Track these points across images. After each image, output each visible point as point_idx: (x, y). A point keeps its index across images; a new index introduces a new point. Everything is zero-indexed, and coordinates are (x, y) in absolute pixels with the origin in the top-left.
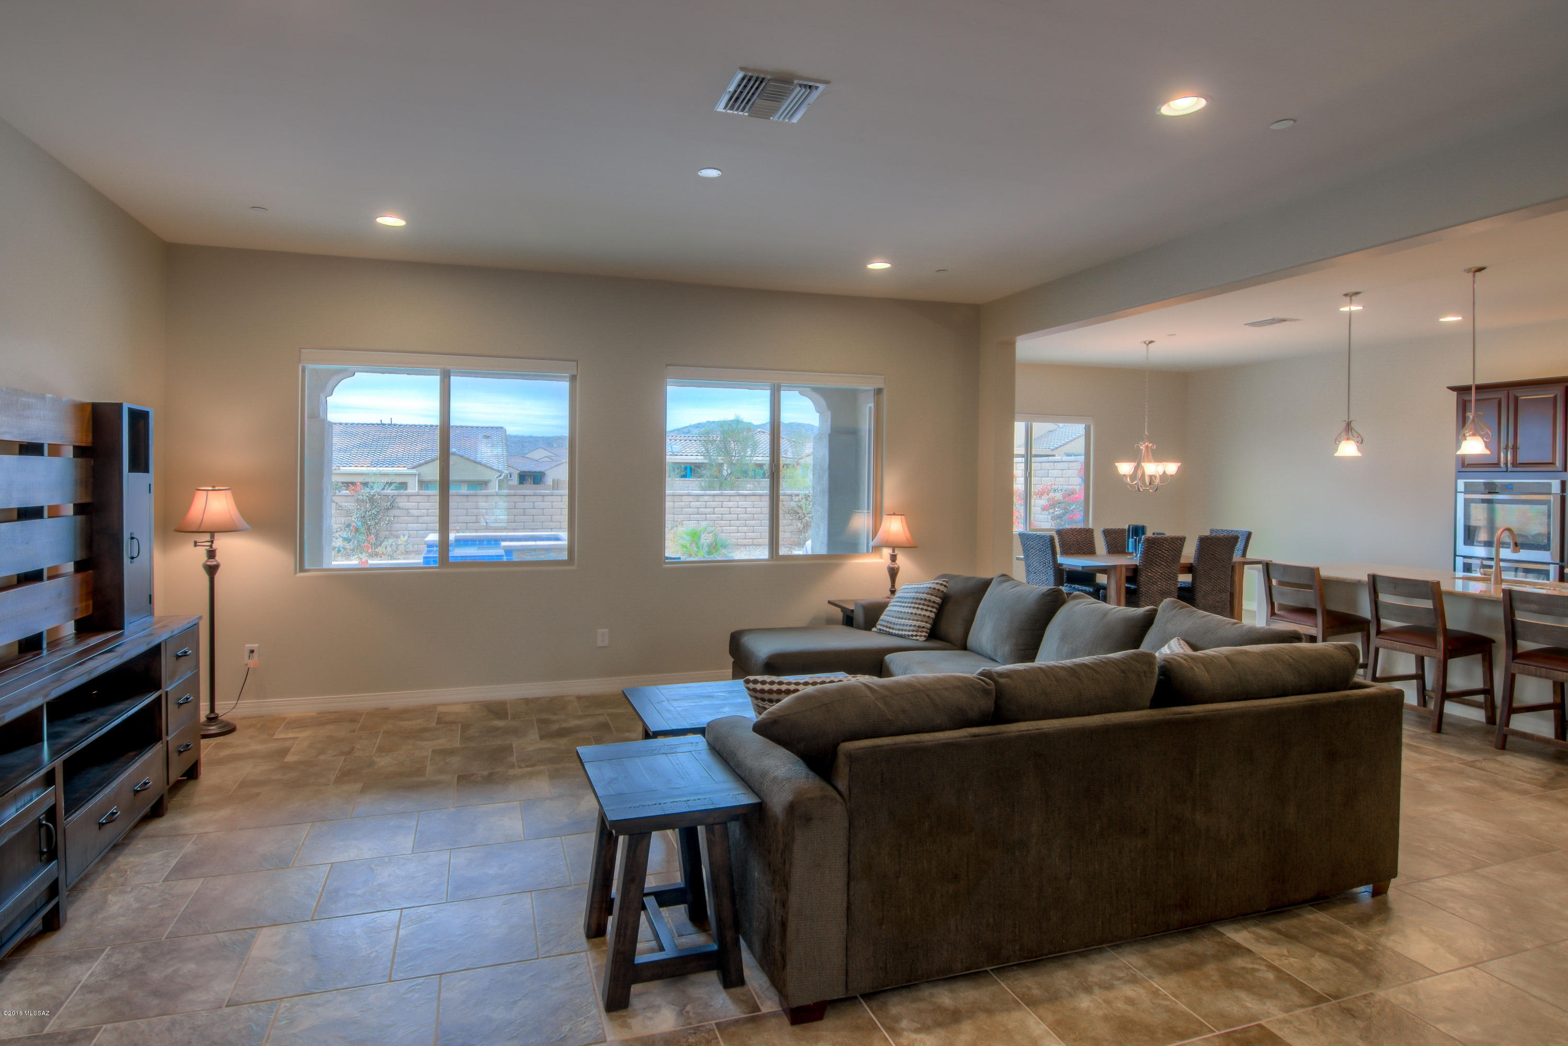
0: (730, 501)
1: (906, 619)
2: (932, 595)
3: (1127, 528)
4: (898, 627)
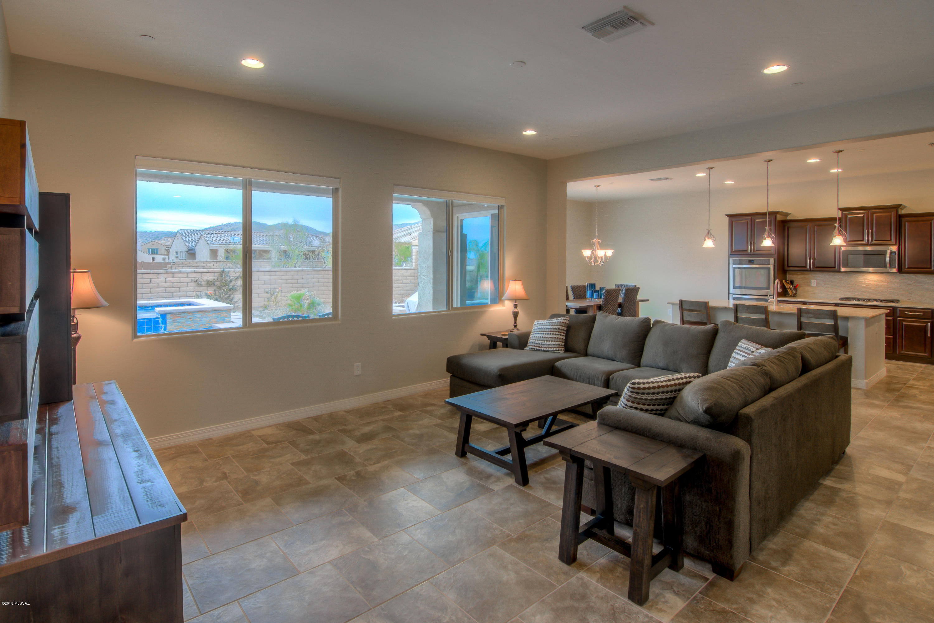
0: (308, 275)
1: (549, 341)
2: (562, 326)
3: (587, 285)
4: (545, 346)
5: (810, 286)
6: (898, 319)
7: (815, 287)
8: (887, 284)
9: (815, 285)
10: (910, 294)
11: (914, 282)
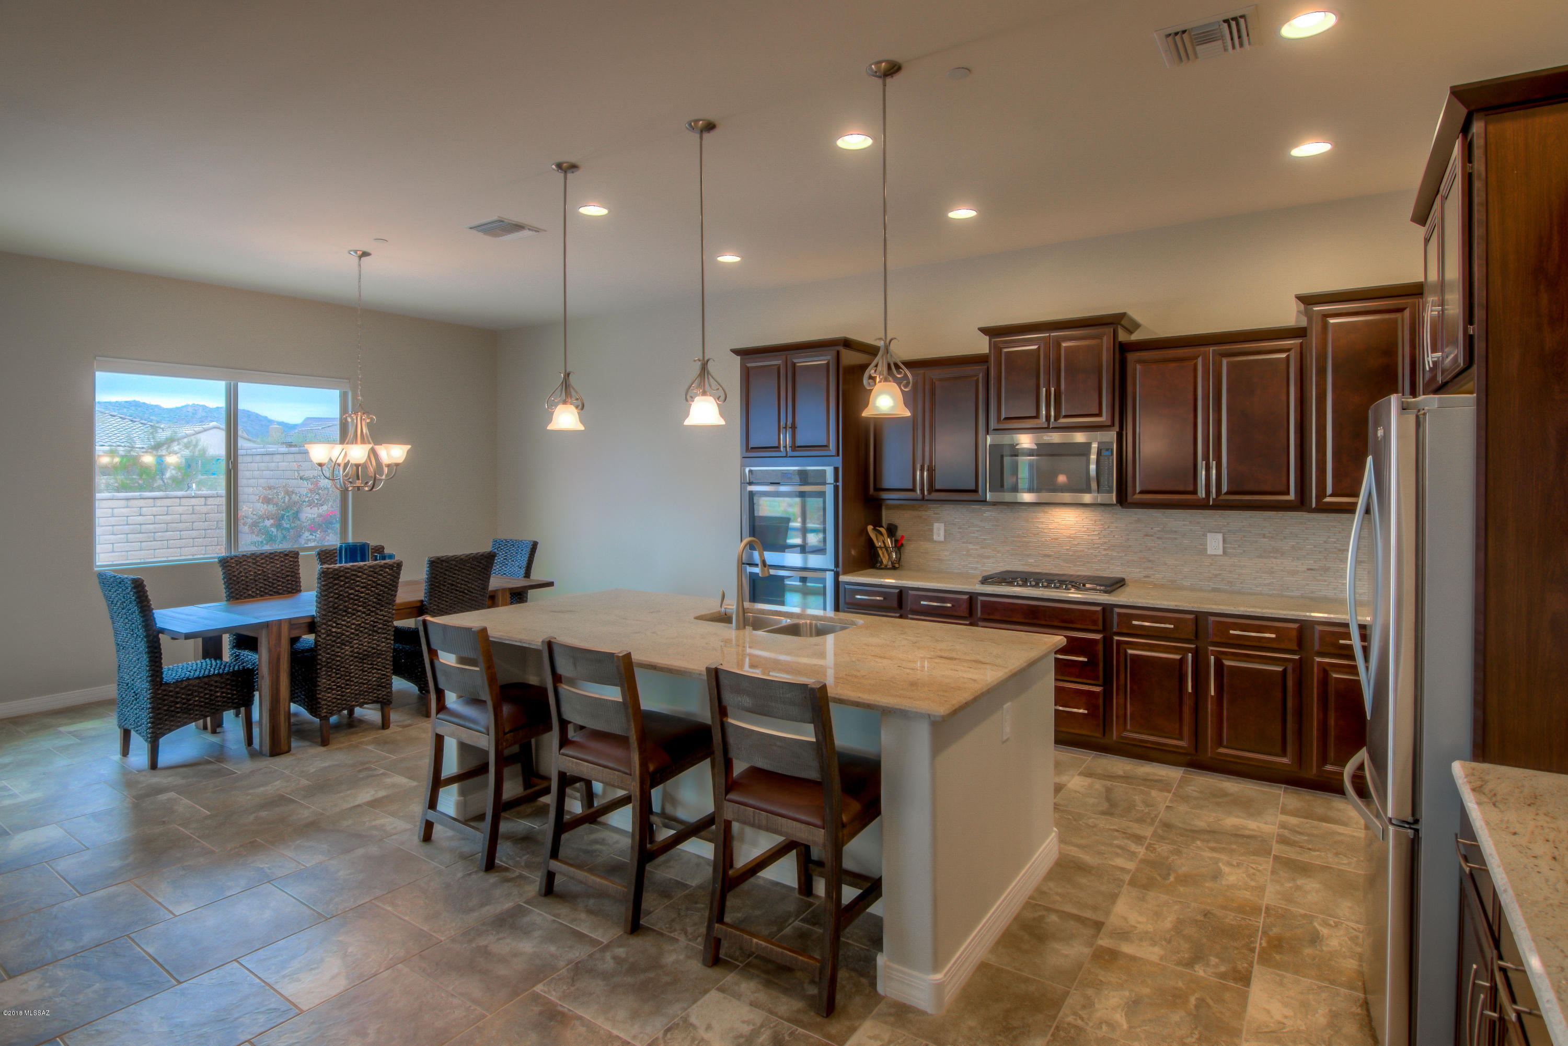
5: (931, 540)
6: (1116, 638)
7: (940, 542)
8: (1099, 534)
9: (942, 538)
10: (1150, 561)
11: (1159, 529)
